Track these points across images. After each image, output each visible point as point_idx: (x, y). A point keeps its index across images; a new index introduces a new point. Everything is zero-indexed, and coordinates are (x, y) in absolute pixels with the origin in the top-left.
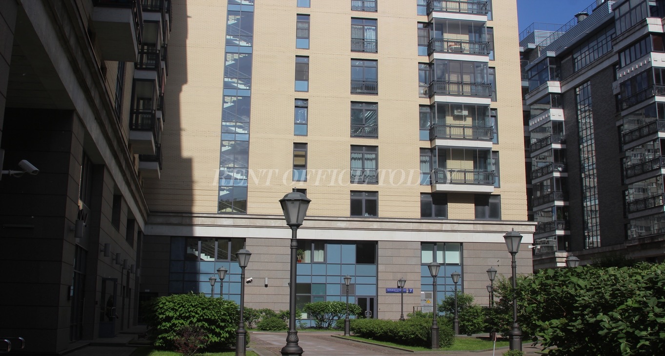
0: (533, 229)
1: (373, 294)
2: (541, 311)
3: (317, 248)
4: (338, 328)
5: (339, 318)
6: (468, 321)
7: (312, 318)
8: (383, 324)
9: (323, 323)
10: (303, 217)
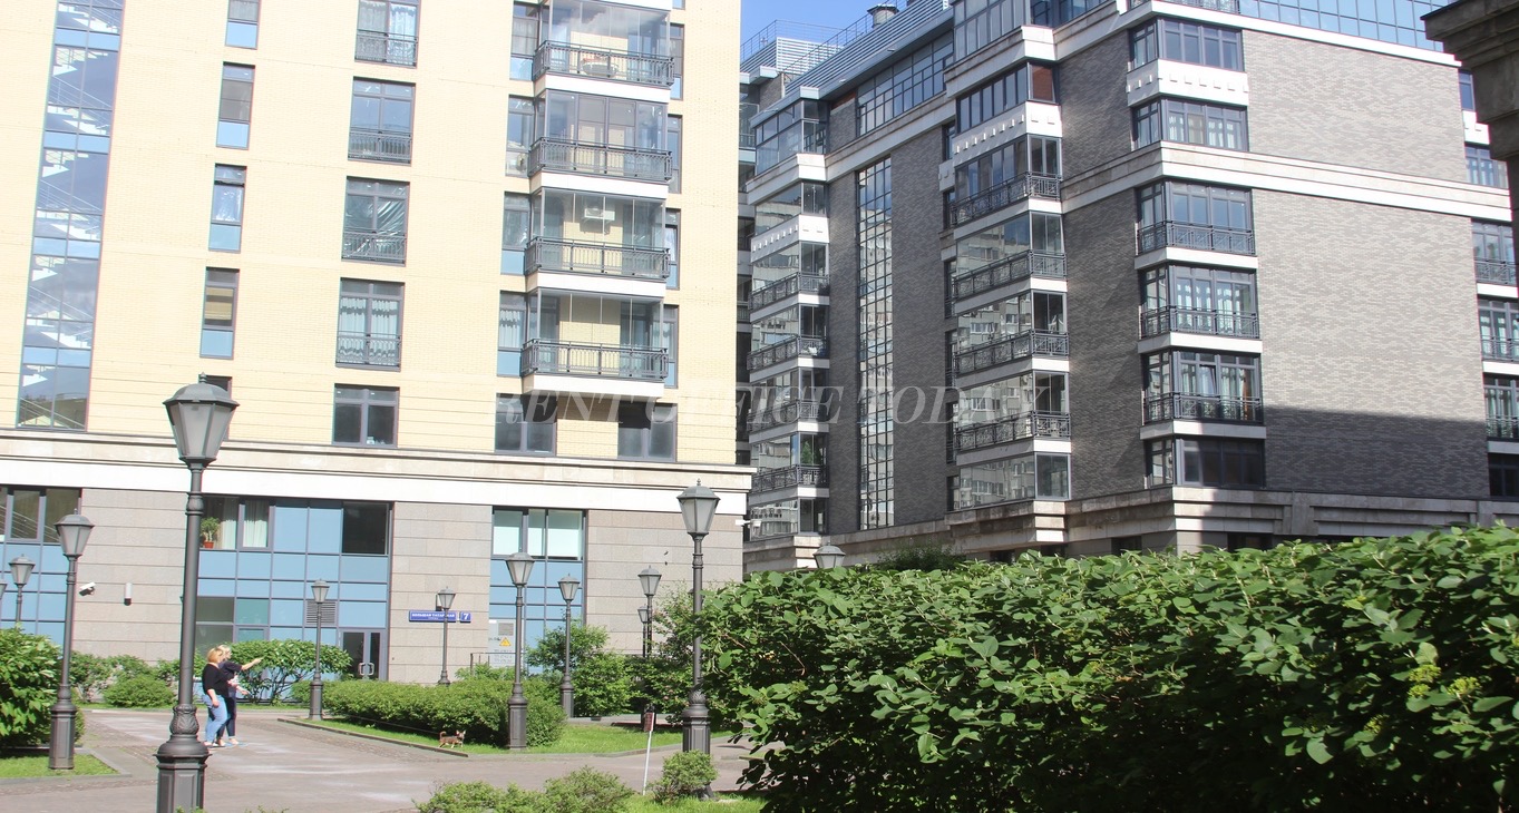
0: (746, 482)
1: (379, 623)
2: (752, 664)
3: (251, 516)
4: (297, 702)
5: (299, 678)
6: (595, 686)
8: (400, 693)
9: (260, 690)
10: (220, 443)
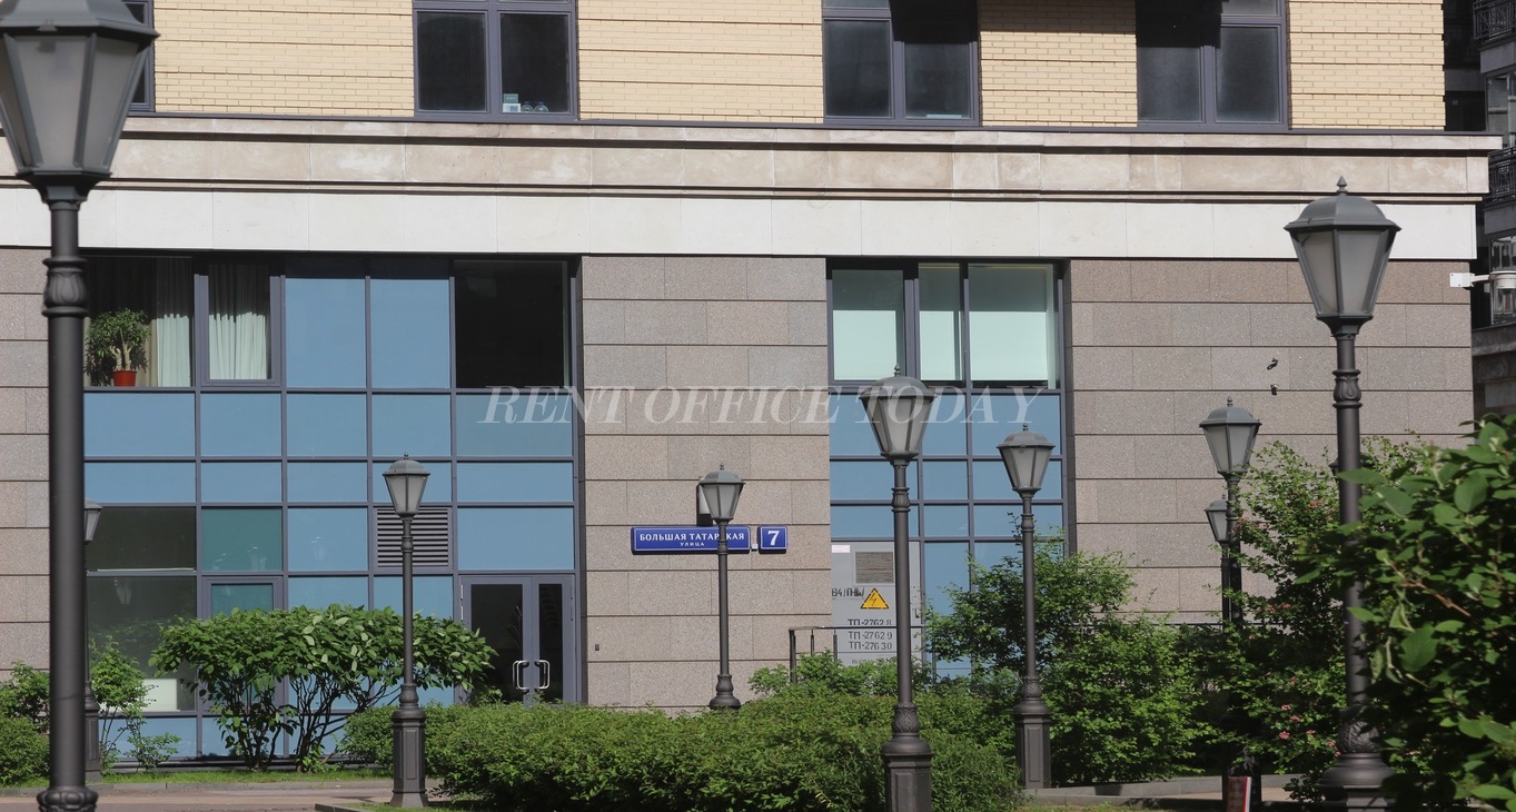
0: (1476, 175)
1: (559, 560)
2: (1491, 657)
3: (226, 302)
4: (359, 761)
5: (364, 701)
6: (1103, 707)
7: (203, 704)
8: (616, 735)
9: (270, 735)
10: (119, 122)
